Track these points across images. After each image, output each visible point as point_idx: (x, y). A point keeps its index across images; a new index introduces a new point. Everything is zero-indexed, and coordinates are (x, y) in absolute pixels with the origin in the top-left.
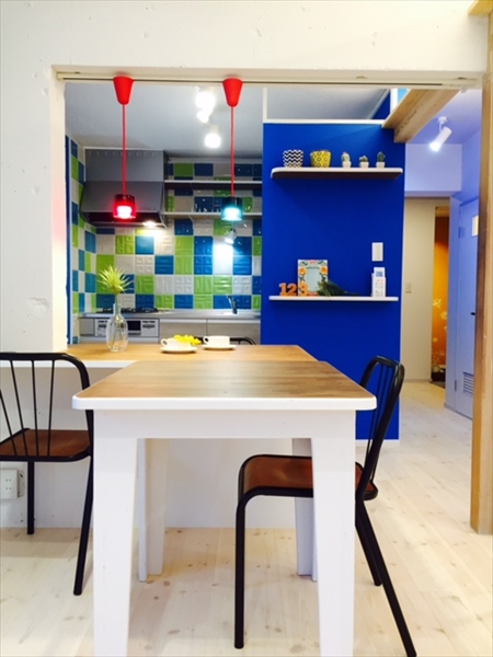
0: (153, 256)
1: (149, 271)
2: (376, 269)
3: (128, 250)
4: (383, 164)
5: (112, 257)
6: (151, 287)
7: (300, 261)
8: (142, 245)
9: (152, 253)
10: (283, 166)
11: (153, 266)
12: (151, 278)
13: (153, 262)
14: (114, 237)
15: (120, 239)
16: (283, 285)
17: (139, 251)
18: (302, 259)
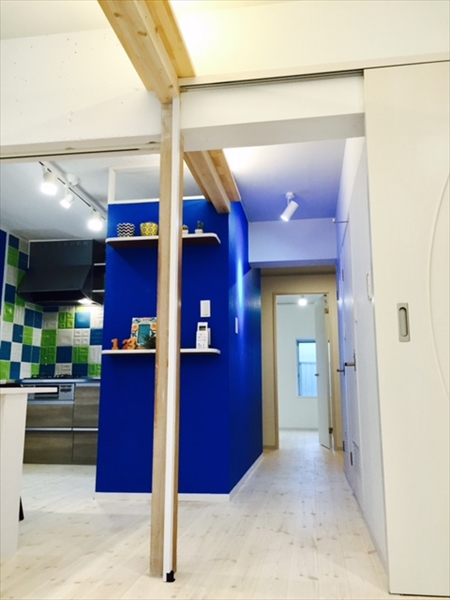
0: (89, 330)
1: (85, 342)
2: (200, 324)
3: (69, 325)
4: (201, 230)
5: (55, 331)
6: (86, 357)
7: (134, 319)
8: (81, 320)
9: (88, 327)
10: (117, 236)
11: (89, 338)
12: (86, 349)
13: (89, 334)
14: (58, 314)
15: (63, 316)
16: (115, 341)
17: (78, 325)
18: (135, 317)
